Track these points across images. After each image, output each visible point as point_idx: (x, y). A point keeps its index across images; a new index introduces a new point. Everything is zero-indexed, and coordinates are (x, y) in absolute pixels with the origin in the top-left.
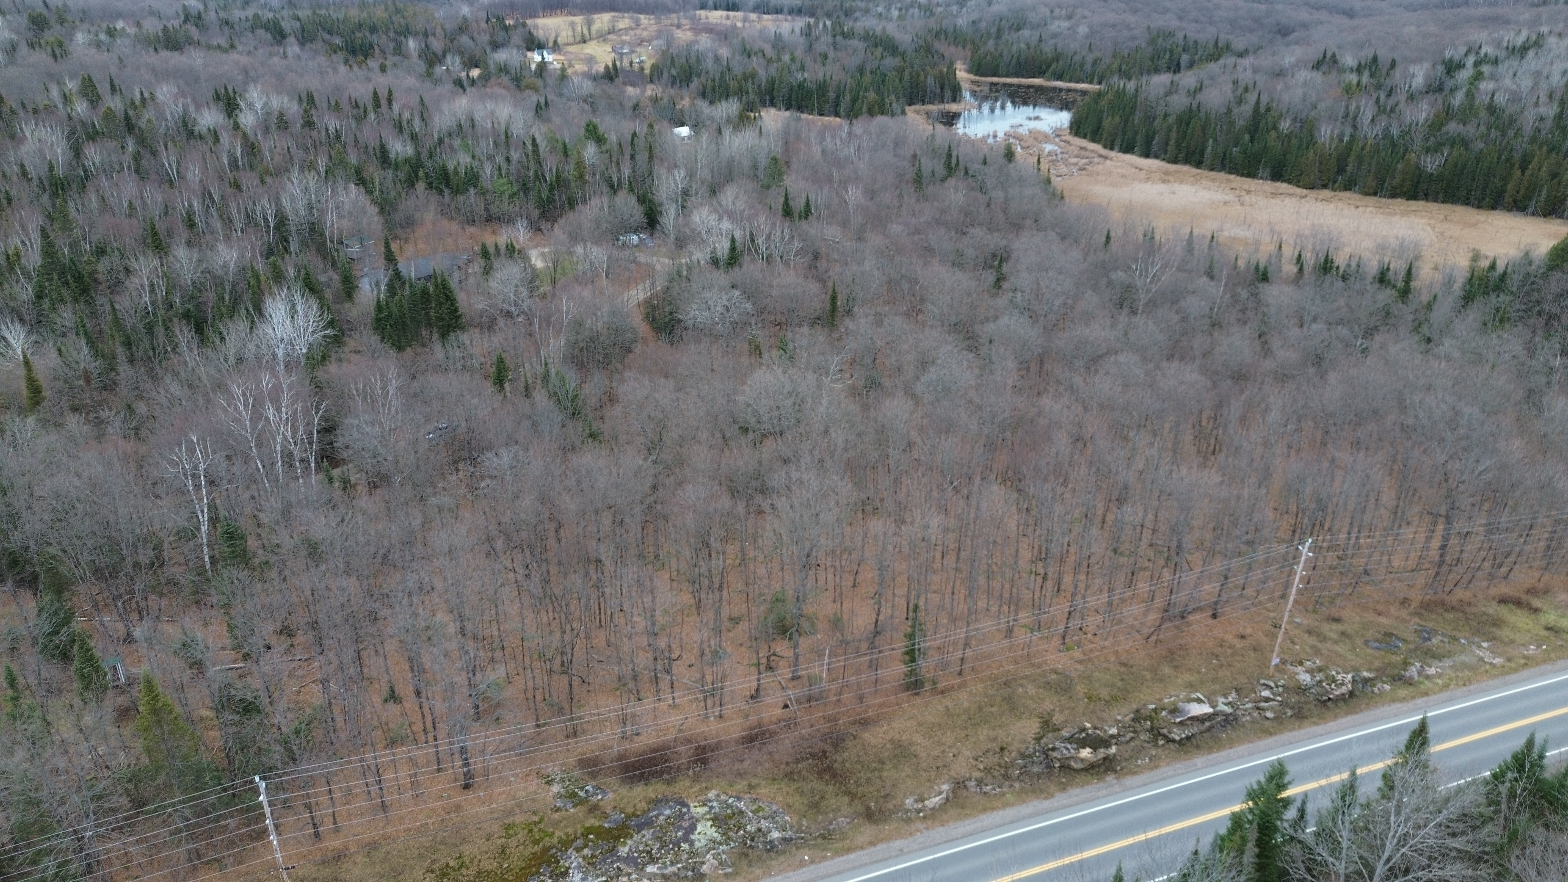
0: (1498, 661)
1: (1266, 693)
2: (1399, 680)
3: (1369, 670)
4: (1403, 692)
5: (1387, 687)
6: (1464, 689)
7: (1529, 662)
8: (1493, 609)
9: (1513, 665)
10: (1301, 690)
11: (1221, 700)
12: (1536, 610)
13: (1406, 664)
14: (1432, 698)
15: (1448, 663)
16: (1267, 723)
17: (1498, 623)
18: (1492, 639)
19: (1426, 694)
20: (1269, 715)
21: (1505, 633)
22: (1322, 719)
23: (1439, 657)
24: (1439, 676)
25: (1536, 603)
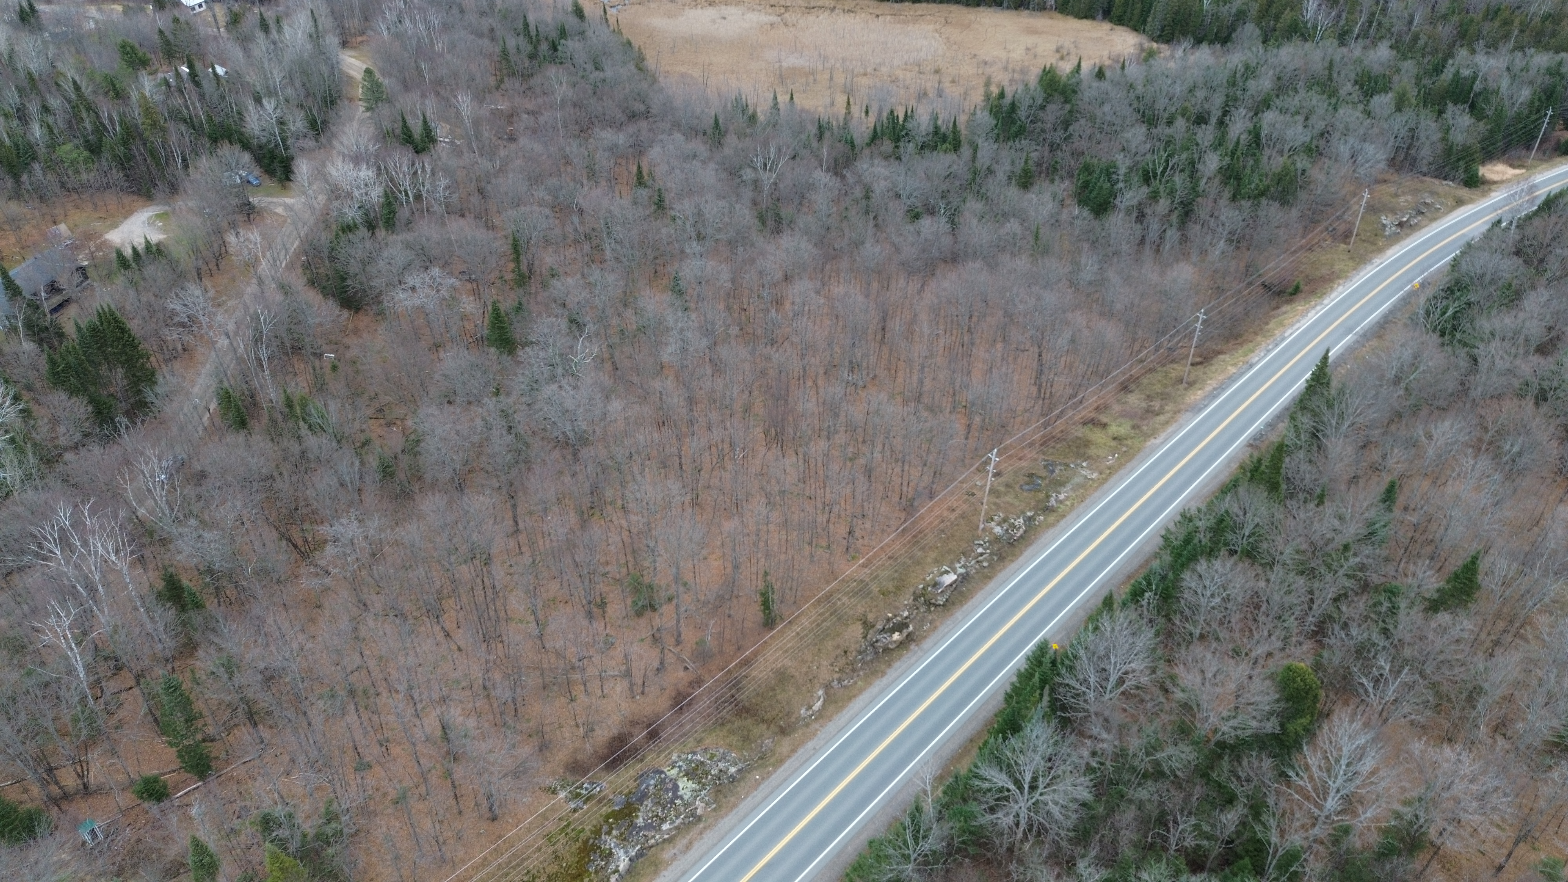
0: (1095, 475)
1: (980, 550)
2: (1047, 510)
3: (1030, 510)
4: (1051, 518)
5: (1042, 518)
6: (1083, 504)
7: (1112, 470)
8: (1081, 432)
9: (1104, 476)
10: (997, 539)
11: (958, 565)
12: (1104, 426)
13: (1048, 497)
14: (1068, 517)
15: (1069, 487)
16: (986, 570)
17: (1087, 443)
18: (1088, 458)
19: (1064, 516)
20: (985, 564)
21: (1092, 451)
22: (1015, 556)
23: (1062, 484)
24: (1067, 498)
25: (1104, 419)
